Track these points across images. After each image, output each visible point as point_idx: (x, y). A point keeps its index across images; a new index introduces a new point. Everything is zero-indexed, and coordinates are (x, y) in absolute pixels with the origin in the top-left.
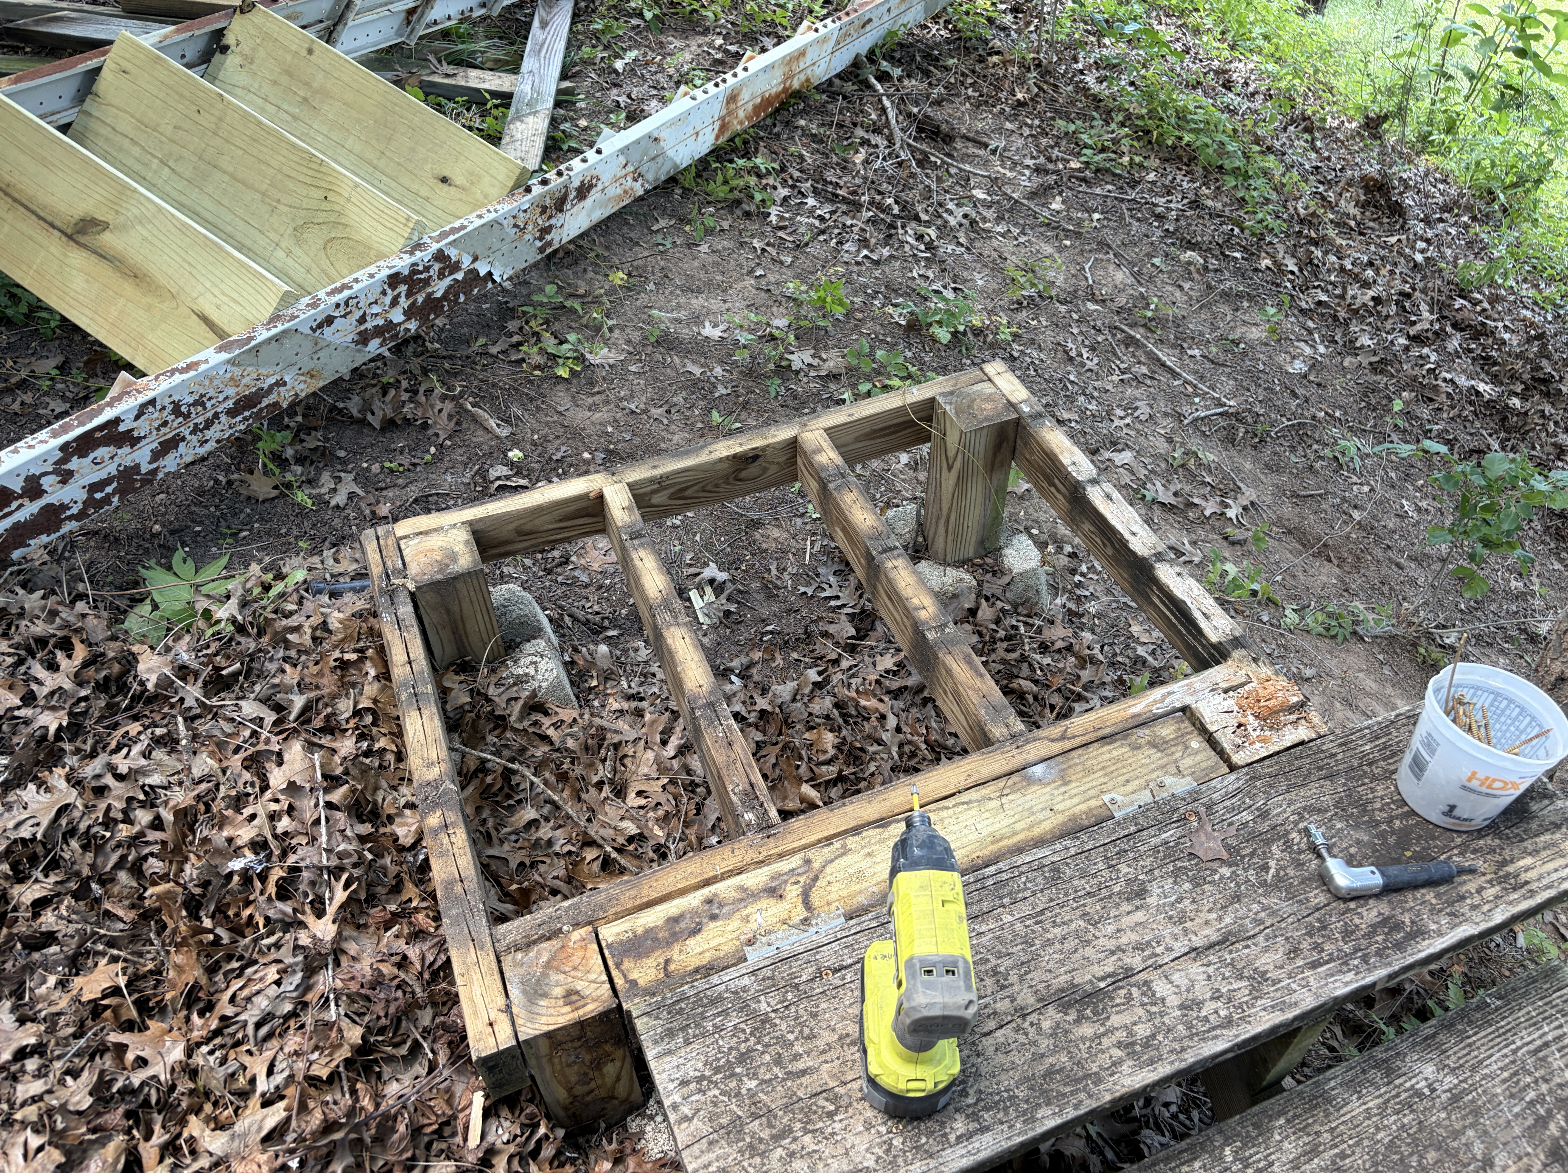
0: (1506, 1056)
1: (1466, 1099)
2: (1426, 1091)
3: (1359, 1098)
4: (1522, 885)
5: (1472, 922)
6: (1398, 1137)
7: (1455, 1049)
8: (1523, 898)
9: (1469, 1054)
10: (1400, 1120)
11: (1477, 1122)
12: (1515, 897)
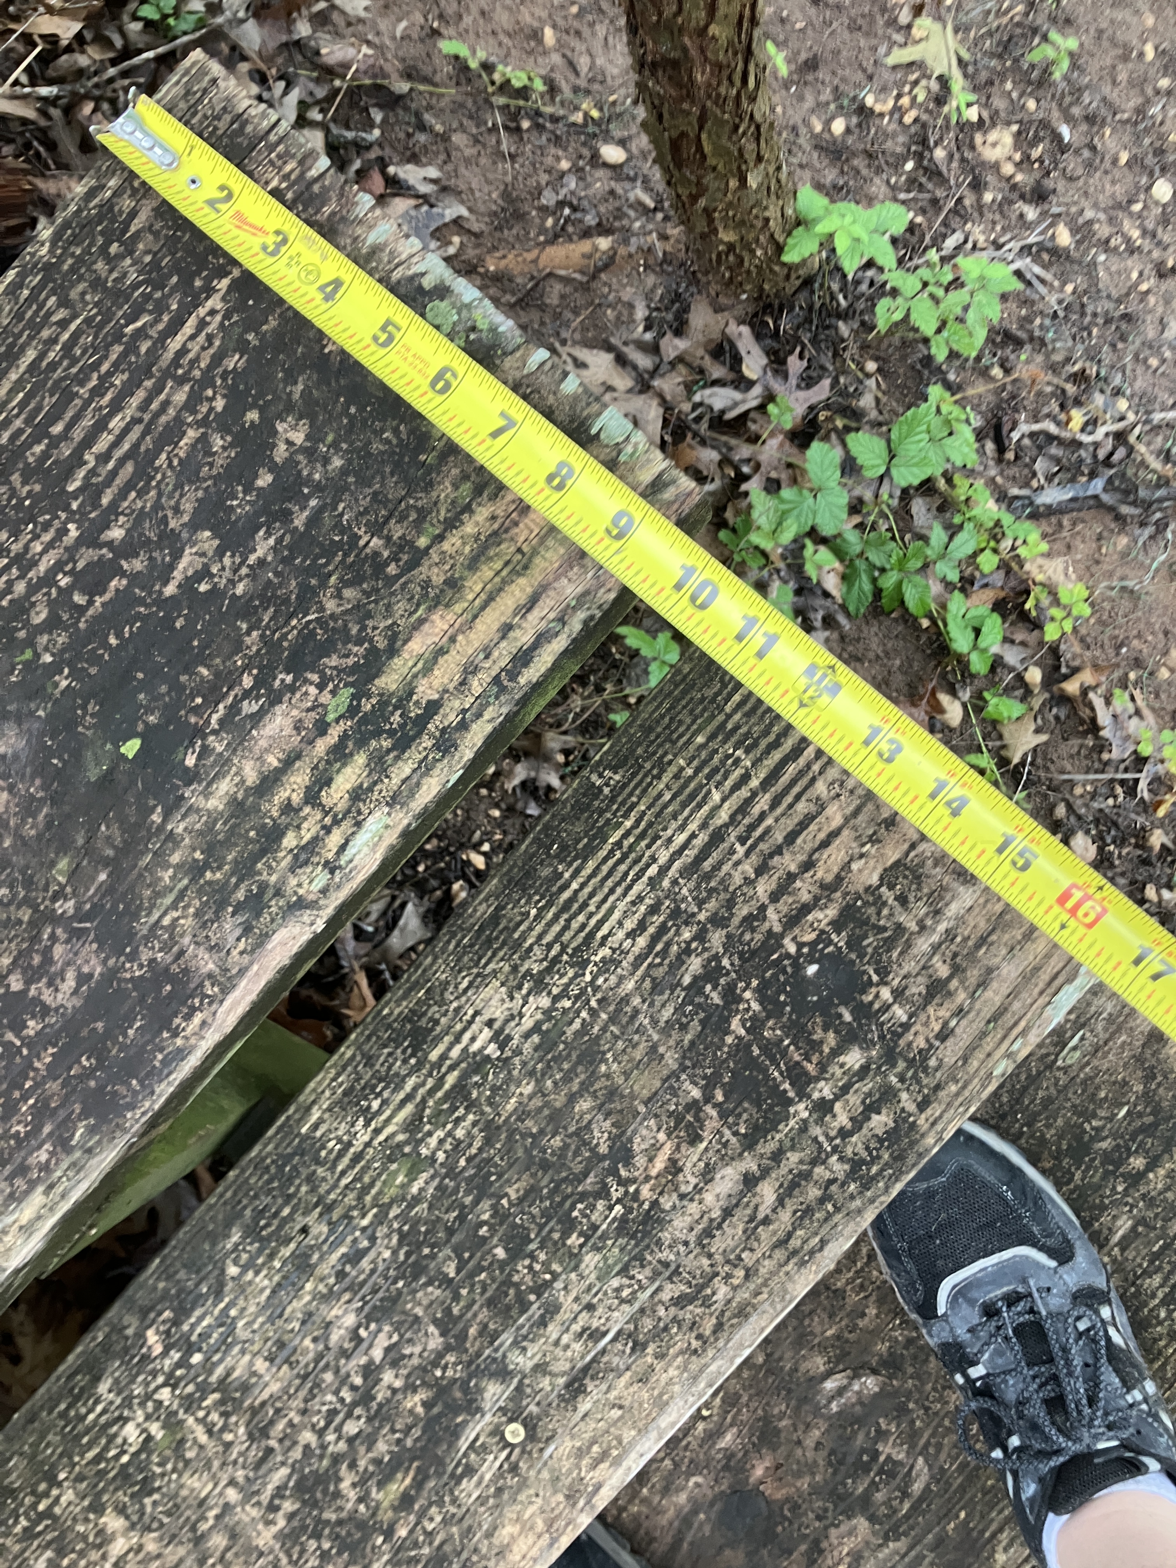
0: (640, 899)
1: (570, 1031)
2: (492, 1050)
3: (367, 1124)
4: (422, 722)
5: (301, 904)
6: (451, 1171)
7: (539, 929)
8: (425, 768)
9: (566, 927)
10: (449, 1134)
11: (593, 1076)
12: (405, 768)
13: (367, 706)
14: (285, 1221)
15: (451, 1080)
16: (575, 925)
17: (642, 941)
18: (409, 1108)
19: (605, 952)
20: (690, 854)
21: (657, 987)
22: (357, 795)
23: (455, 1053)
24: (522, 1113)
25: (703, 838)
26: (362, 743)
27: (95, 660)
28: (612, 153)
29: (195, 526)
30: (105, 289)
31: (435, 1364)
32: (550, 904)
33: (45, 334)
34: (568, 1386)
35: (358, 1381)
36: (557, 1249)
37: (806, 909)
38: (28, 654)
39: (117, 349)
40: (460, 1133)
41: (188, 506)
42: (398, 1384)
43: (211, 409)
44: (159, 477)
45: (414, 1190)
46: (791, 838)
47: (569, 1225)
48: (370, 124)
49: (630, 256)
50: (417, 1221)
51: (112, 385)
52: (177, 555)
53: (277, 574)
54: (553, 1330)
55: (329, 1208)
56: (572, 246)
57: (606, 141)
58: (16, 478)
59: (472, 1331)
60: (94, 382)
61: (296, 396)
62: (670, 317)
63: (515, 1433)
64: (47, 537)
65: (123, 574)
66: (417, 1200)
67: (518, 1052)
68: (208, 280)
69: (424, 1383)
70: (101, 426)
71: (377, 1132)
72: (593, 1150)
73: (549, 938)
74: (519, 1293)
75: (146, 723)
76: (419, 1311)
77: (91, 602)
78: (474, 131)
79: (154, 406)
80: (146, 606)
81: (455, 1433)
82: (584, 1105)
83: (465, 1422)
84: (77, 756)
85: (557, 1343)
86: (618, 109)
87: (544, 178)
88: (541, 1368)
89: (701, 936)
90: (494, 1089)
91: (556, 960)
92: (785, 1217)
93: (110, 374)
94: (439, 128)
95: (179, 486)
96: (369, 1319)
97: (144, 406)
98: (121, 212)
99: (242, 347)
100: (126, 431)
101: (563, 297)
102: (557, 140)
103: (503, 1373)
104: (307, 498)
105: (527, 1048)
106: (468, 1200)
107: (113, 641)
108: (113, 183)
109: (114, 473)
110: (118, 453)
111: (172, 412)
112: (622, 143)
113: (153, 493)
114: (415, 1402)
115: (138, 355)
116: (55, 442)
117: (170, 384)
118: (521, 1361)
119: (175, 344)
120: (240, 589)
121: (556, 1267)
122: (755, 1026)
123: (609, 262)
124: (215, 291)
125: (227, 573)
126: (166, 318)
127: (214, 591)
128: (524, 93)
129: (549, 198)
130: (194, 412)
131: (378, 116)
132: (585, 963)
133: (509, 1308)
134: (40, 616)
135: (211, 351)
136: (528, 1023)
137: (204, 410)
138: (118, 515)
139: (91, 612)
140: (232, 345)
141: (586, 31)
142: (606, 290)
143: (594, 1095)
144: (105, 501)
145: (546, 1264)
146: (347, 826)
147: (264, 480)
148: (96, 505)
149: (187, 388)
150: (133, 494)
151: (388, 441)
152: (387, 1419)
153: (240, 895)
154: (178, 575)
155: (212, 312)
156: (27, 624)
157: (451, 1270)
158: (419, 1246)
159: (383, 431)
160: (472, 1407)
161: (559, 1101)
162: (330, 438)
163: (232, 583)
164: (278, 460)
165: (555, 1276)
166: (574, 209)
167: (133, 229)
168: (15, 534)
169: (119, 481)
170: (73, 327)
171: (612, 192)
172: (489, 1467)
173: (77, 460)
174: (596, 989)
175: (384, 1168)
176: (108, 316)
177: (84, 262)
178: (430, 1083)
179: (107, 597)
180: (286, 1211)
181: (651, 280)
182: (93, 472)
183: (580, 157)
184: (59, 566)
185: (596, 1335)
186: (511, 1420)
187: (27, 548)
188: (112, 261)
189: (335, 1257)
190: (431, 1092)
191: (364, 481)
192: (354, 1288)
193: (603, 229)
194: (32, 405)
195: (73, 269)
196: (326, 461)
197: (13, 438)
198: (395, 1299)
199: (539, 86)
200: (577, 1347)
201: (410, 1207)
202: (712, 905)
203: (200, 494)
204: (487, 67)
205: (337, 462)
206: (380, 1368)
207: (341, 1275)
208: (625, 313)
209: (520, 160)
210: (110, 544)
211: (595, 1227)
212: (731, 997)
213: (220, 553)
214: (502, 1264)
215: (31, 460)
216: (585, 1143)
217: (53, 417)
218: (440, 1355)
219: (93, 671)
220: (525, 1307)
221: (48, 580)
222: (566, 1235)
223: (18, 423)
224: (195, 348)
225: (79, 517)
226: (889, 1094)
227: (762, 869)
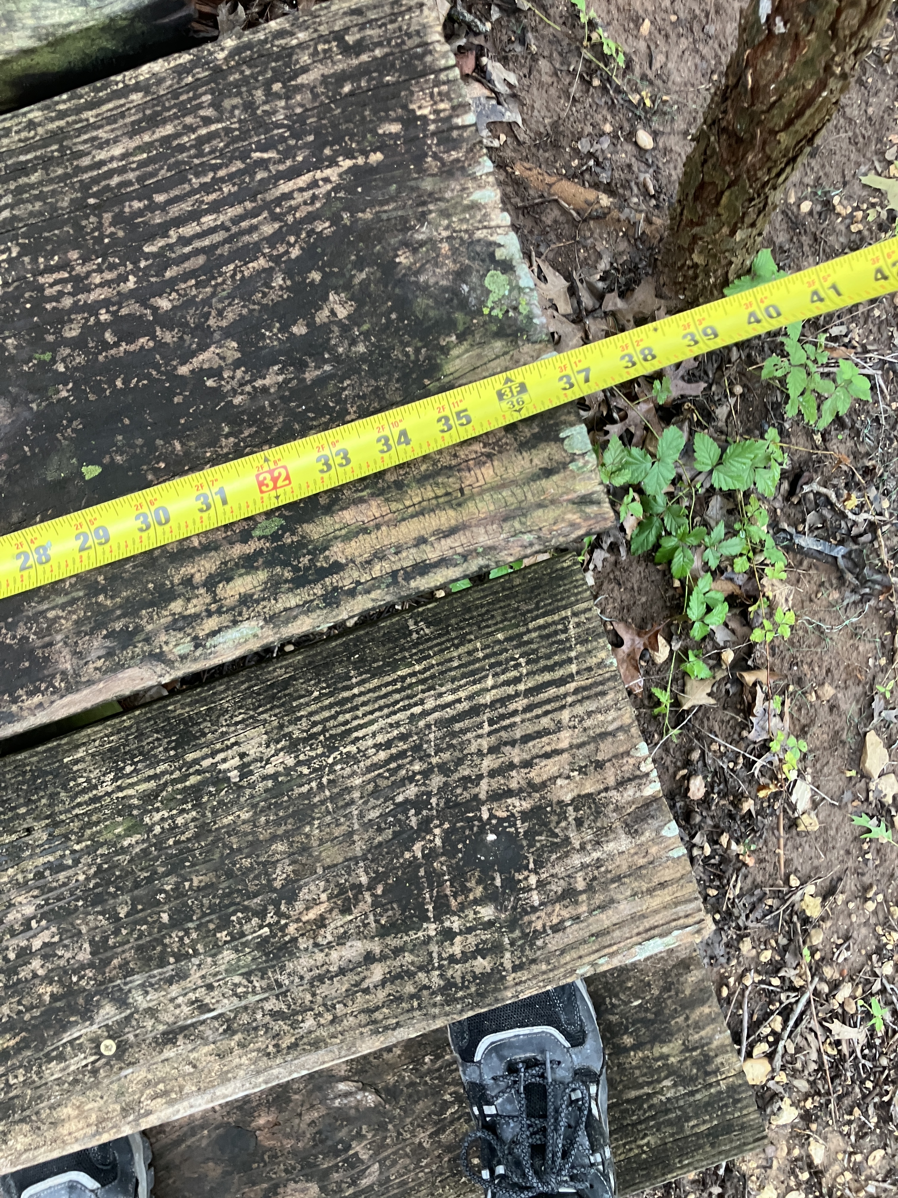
0: (398, 724)
1: (297, 791)
2: (234, 775)
3: (115, 779)
4: (323, 573)
5: (160, 657)
6: (159, 844)
7: (313, 707)
8: (307, 608)
9: (334, 717)
10: (172, 817)
11: (298, 830)
12: (292, 600)
13: (288, 539)
14: (18, 816)
15: (193, 780)
16: (341, 718)
17: (383, 755)
18: (152, 784)
19: (353, 749)
20: (450, 712)
21: (376, 793)
22: (246, 600)
23: (206, 763)
24: (232, 830)
25: (465, 706)
26: (269, 564)
27: (98, 389)
28: (645, 139)
29: (228, 333)
30: (254, 113)
31: (75, 972)
32: (331, 694)
33: (189, 120)
34: (164, 1034)
35: (12, 956)
36: (207, 935)
37: (508, 793)
38: (47, 356)
39: (238, 165)
40: (180, 821)
41: (231, 316)
42: (41, 972)
43: (287, 252)
44: (220, 280)
45: (126, 843)
46: (525, 740)
47: (225, 924)
48: (486, 16)
49: (619, 220)
50: (117, 866)
51: (220, 189)
52: (203, 347)
53: (272, 405)
54: (175, 990)
55: (56, 824)
56: (582, 189)
57: (644, 127)
58: (107, 217)
59: (115, 962)
60: (207, 179)
61: (356, 281)
62: (622, 280)
63: (109, 1047)
64: (109, 276)
65: (153, 337)
66: (124, 851)
67: (252, 786)
68: (336, 154)
69: (60, 981)
70: (195, 216)
71: (120, 789)
72: (270, 881)
73: (317, 718)
74: (163, 952)
75: (112, 459)
76: (84, 929)
77: (117, 345)
78: (558, 66)
79: (244, 224)
80: (159, 372)
81: (65, 1027)
82: (280, 847)
83: (76, 1023)
84: (46, 454)
85: (172, 1000)
86: (666, 108)
87: (589, 129)
88: (151, 1012)
89: (426, 774)
90: (221, 803)
91: (314, 736)
92: (381, 995)
93: (222, 180)
94: (534, 48)
95: (231, 296)
96: (44, 916)
97: (236, 220)
98: (297, 61)
99: (335, 220)
100: (212, 231)
101: (555, 221)
102: (611, 107)
104: (326, 361)
105: (261, 787)
106: (161, 870)
107: (119, 383)
108: (302, 36)
109: (186, 257)
110: (198, 244)
111: (255, 237)
112: (655, 135)
113: (208, 290)
114: (46, 991)
115: (252, 179)
116: (152, 207)
117: (265, 214)
118: (139, 999)
119: (285, 187)
120: (237, 400)
121: (200, 947)
122: (430, 855)
123: (601, 217)
124: (337, 164)
125: (234, 383)
126: (289, 163)
127: (216, 391)
128: (606, 59)
129: (584, 146)
130: (273, 247)
131: (495, 14)
132: (332, 749)
133: (150, 959)
134: (72, 332)
135: (310, 209)
136: (270, 770)
137: (281, 250)
138: (173, 290)
139: (113, 352)
140: (328, 214)
141: (673, 37)
142: (588, 234)
143: (291, 845)
144: (168, 274)
145: (194, 942)
146: (225, 619)
147: (299, 329)
148: (160, 273)
149: (277, 226)
150: (193, 282)
151: (407, 355)
152: (20, 993)
153: (118, 626)
154: (195, 362)
155: (326, 180)
156: (58, 332)
157: (122, 912)
158: (109, 883)
159: (408, 344)
160: (87, 1015)
161: (264, 835)
162: (365, 327)
163: (234, 392)
164: (317, 320)
165: (196, 953)
166: (598, 163)
167: (299, 80)
168: (85, 259)
169: (188, 265)
170: (213, 127)
171: (629, 166)
172: (77, 1062)
173: (163, 230)
174: (332, 771)
175: (112, 817)
176: (245, 135)
177: (248, 83)
178: (177, 774)
179: (132, 348)
180: (23, 810)
181: (623, 246)
182: (170, 247)
183: (621, 128)
184: (106, 303)
185: (203, 1008)
186: (110, 1037)
187: (88, 274)
188: (270, 96)
189: (41, 861)
190: (174, 782)
191: (374, 374)
192: (44, 889)
193: (609, 189)
194: (150, 169)
195: (236, 84)
196: (353, 342)
197: (121, 185)
198: (71, 912)
199: (621, 60)
200: (186, 1010)
201: (117, 853)
202: (446, 756)
203: (245, 311)
204: (592, 25)
205: (361, 348)
206: (33, 954)
207: (39, 875)
208: (593, 258)
209: (579, 106)
210: (155, 309)
211: (243, 935)
212: (425, 826)
213: (237, 364)
214: (163, 926)
215: (127, 210)
216: (267, 874)
217: (160, 187)
218: (83, 967)
219: (92, 397)
220: (162, 963)
221: (93, 309)
222: (219, 929)
223: (131, 176)
224: (299, 198)
225: (143, 275)
226: (496, 949)
227: (493, 750)
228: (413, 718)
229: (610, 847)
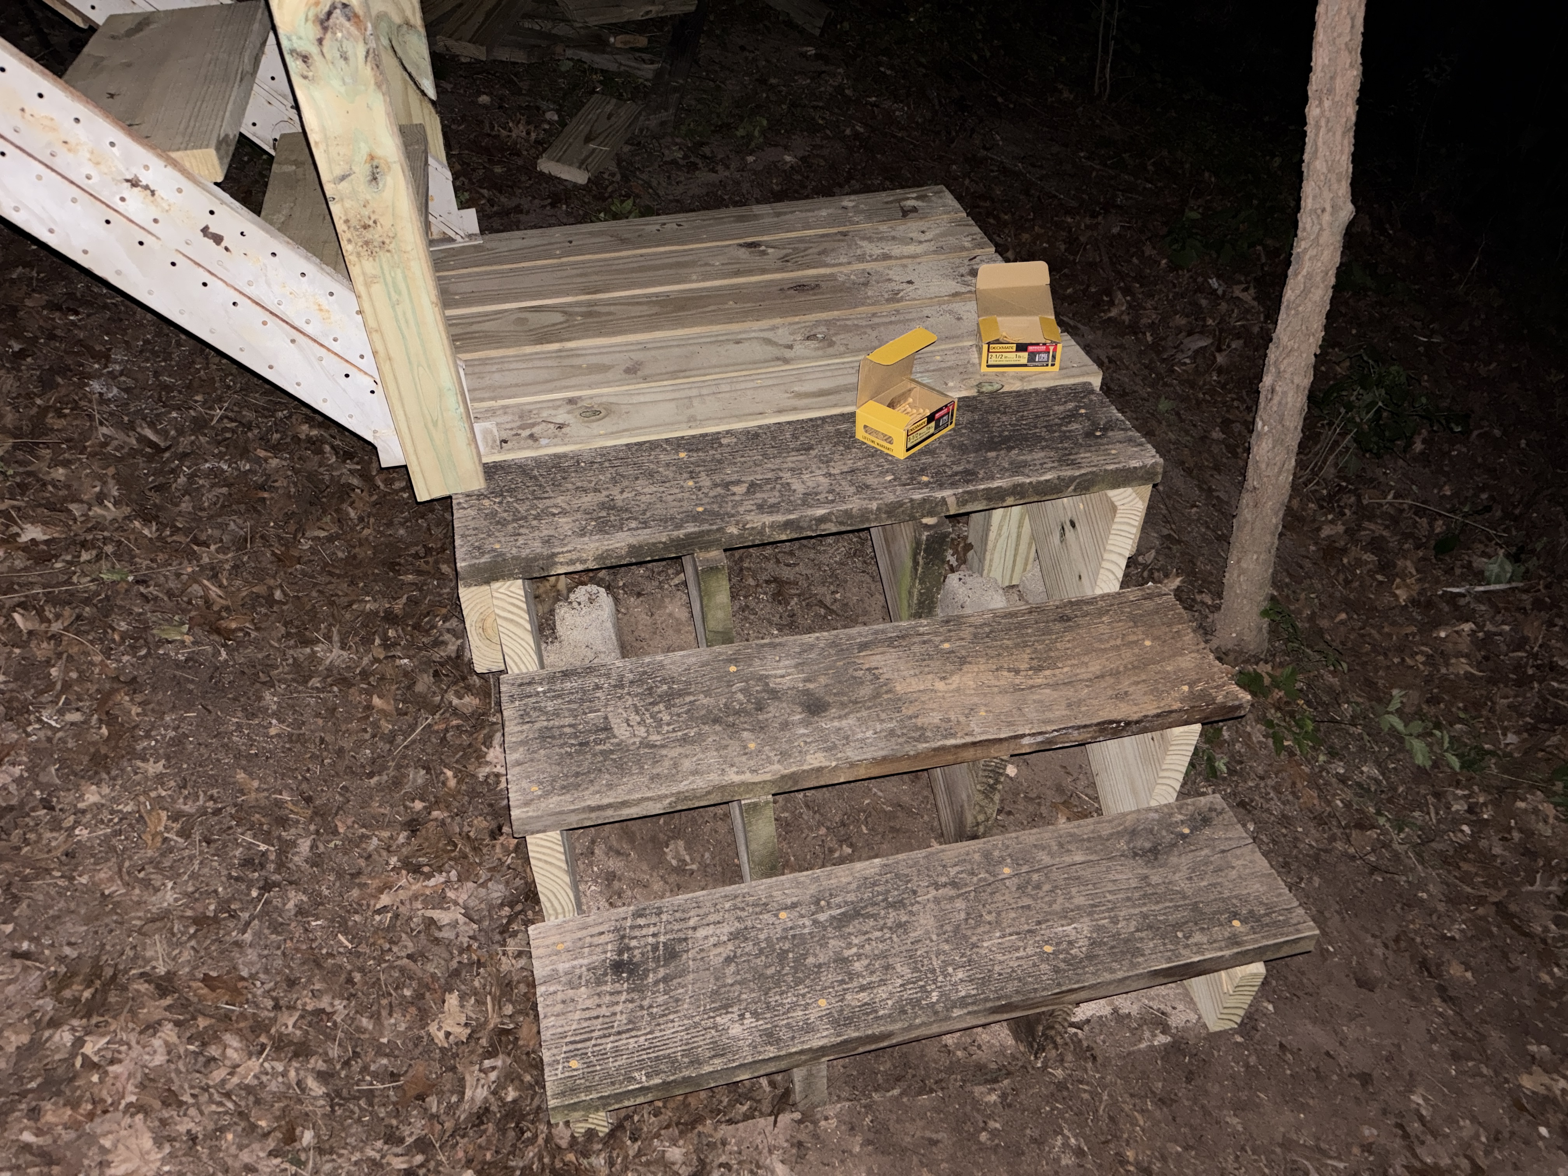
15: (769, 1015)
17: (671, 1017)
19: (686, 1022)
20: (633, 1033)
21: (677, 1000)
24: (753, 990)
25: (624, 1036)
31: (836, 936)
34: (796, 907)
36: (771, 946)
37: (612, 994)
42: (853, 938)
46: (597, 1017)
59: (817, 939)
69: (844, 933)
72: (737, 966)
74: (793, 941)
81: (843, 914)
88: (802, 916)
92: (692, 914)
103: (815, 922)
118: (806, 922)
121: (775, 941)
122: (655, 971)
133: (799, 938)
136: (729, 1016)
145: (778, 943)
165: (777, 939)
172: (839, 900)
186: (822, 908)
192: (849, 973)
200: (785, 916)
206: (857, 945)
207: (851, 979)
211: (754, 945)
214: (792, 952)
216: (738, 970)
218: (833, 938)
220: (794, 936)
222: (765, 948)
226: (632, 927)
227: (614, 1014)
228: (651, 1032)
229: (567, 965)
